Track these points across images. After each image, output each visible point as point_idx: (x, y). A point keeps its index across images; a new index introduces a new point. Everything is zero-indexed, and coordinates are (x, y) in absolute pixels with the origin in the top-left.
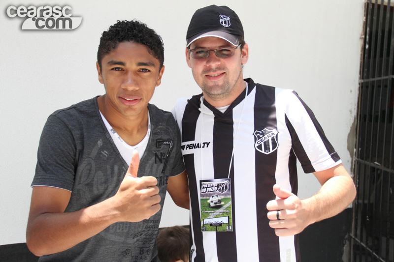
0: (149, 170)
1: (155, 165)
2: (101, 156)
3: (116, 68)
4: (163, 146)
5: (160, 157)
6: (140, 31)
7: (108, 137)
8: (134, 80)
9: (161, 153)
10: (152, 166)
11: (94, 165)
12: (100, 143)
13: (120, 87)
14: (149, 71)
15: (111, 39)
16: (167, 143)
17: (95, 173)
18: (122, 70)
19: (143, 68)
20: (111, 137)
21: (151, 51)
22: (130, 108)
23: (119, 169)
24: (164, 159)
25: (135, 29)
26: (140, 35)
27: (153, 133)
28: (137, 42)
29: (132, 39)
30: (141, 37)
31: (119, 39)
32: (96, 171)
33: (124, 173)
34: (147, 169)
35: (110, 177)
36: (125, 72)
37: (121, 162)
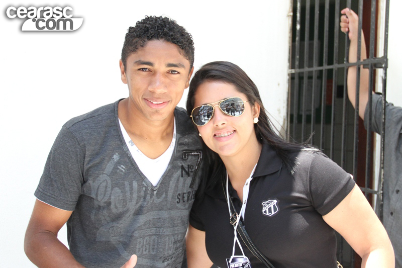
1: (181, 179)
2: (118, 171)
3: (143, 69)
4: (190, 157)
5: (187, 170)
6: (171, 29)
7: (125, 150)
8: (163, 82)
9: (188, 165)
10: (178, 180)
11: (109, 181)
12: (116, 157)
13: (147, 88)
14: (179, 73)
15: (139, 36)
16: (196, 153)
17: (112, 190)
18: (150, 71)
19: (172, 70)
20: (128, 150)
21: (181, 50)
23: (139, 185)
24: (191, 172)
25: (166, 26)
26: (171, 33)
27: (179, 144)
28: (168, 40)
29: (162, 38)
30: (172, 35)
31: (148, 37)
32: (113, 188)
33: (144, 189)
34: (172, 184)
35: (128, 194)
36: (152, 73)
37: (141, 177)
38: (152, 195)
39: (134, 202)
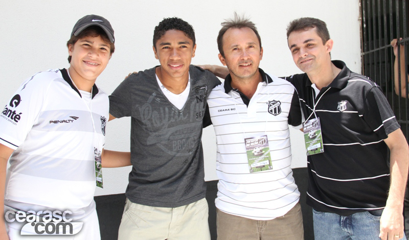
1: (197, 104)
2: (156, 101)
3: (165, 47)
4: (200, 91)
5: (200, 98)
7: (159, 90)
8: (178, 54)
9: (200, 95)
10: (195, 105)
11: (150, 107)
12: (154, 94)
13: (169, 58)
14: (186, 47)
15: (161, 30)
16: (203, 88)
18: (170, 48)
19: (182, 45)
20: (161, 91)
21: (186, 34)
22: (177, 71)
23: (169, 110)
24: (203, 99)
26: (179, 25)
27: (192, 84)
29: (174, 28)
31: (166, 29)
32: (153, 111)
33: (173, 112)
34: (192, 107)
35: (163, 115)
36: (171, 49)
37: (171, 106)
38: (179, 115)
39: (167, 120)
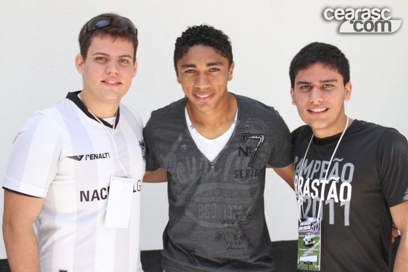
0: (231, 162)
1: (239, 158)
2: (181, 149)
3: (189, 71)
4: (249, 140)
5: (245, 150)
6: (207, 35)
7: (187, 132)
8: (206, 80)
9: (247, 147)
10: (235, 158)
11: (175, 157)
13: (194, 86)
14: (218, 70)
15: (183, 45)
16: (257, 137)
17: (177, 164)
18: (195, 72)
19: (213, 67)
20: (189, 132)
21: (218, 51)
22: (205, 104)
23: (197, 160)
24: (250, 153)
25: (203, 33)
26: (208, 38)
27: (238, 128)
28: (205, 45)
29: (200, 43)
30: (208, 40)
31: (189, 44)
32: (177, 162)
33: (202, 163)
35: (189, 167)
36: (197, 73)
37: (199, 154)
38: (209, 169)
39: (195, 174)
